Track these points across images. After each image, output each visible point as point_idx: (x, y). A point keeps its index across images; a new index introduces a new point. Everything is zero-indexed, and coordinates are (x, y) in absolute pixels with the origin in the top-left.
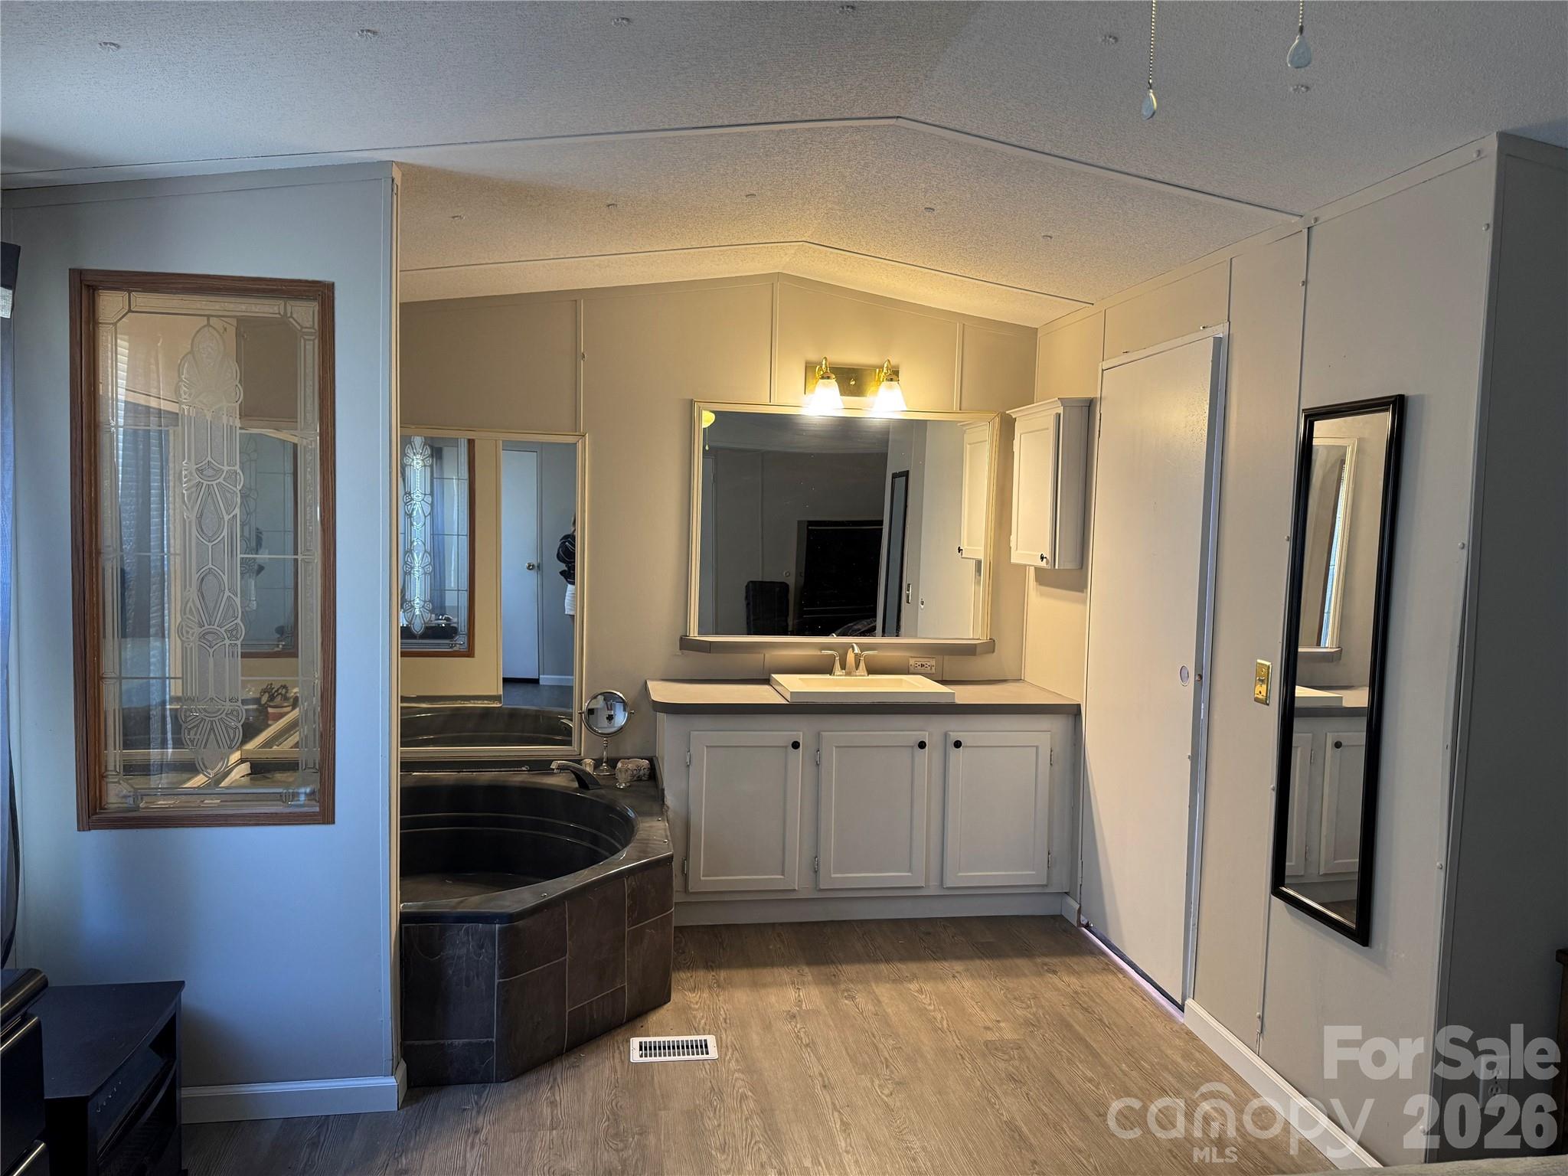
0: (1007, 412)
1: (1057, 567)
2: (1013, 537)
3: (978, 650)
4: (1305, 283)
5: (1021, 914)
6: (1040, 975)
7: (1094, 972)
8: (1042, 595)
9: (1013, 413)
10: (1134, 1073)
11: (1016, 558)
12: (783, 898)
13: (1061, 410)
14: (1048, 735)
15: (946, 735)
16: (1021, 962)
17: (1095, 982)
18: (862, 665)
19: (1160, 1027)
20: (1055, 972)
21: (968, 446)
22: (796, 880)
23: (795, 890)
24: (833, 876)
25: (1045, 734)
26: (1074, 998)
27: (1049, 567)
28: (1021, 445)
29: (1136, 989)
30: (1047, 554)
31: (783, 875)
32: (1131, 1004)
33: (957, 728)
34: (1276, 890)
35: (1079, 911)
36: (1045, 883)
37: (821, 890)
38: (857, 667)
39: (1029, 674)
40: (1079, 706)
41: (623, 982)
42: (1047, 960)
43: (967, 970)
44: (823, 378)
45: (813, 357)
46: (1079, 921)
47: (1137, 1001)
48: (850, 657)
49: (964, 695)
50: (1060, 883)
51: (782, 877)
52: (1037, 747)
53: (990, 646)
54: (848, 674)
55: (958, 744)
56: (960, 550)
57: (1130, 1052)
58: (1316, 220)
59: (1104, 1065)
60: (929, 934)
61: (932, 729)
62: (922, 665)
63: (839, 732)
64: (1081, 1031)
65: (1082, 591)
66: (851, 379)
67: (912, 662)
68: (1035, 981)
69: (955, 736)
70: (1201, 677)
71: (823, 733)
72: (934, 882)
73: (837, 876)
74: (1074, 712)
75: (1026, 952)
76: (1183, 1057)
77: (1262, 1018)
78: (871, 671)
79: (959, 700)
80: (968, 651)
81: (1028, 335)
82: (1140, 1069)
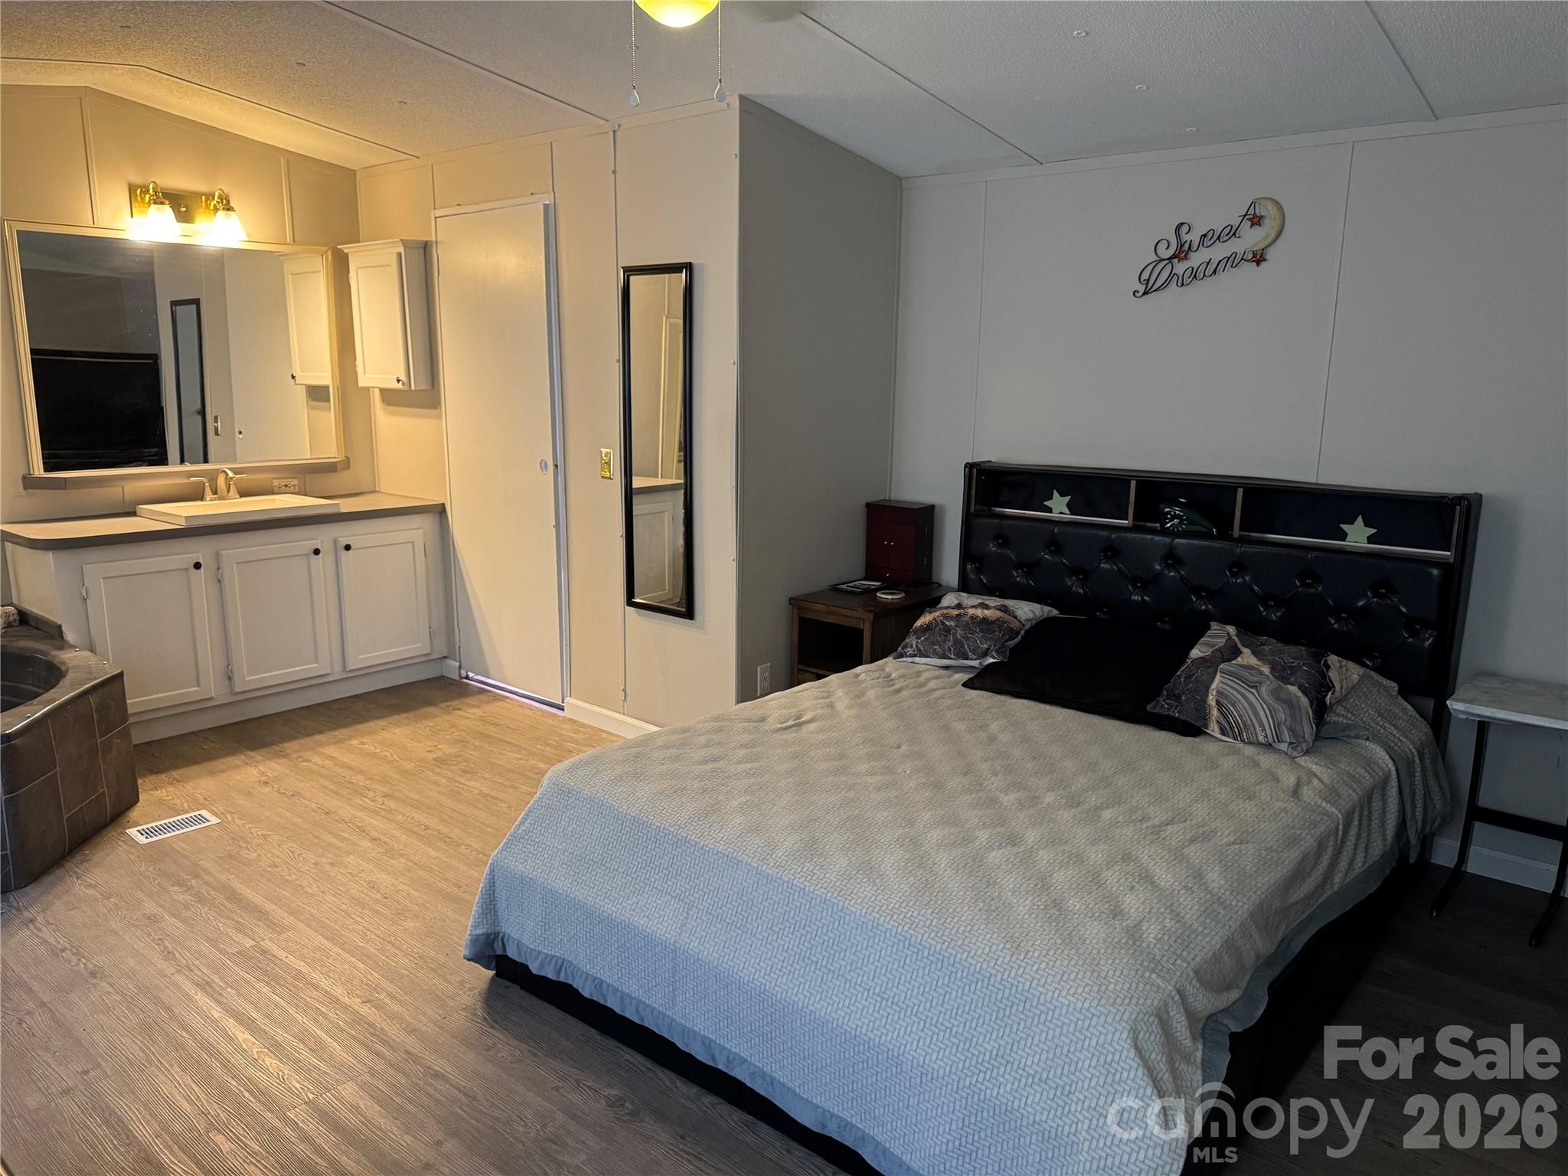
0: (339, 247)
1: (413, 388)
2: (359, 363)
3: (339, 468)
4: (614, 172)
5: (410, 681)
6: (449, 713)
7: (488, 702)
8: (390, 413)
9: (346, 248)
10: (547, 749)
11: (363, 381)
12: (202, 707)
13: (402, 250)
14: (420, 532)
15: (335, 541)
16: (429, 709)
17: (493, 708)
18: (233, 488)
19: (551, 722)
20: (460, 709)
21: (290, 276)
22: (212, 688)
23: (212, 698)
24: (248, 679)
25: (418, 530)
26: (483, 720)
27: (405, 388)
28: (359, 280)
29: (522, 706)
30: (403, 378)
31: (199, 686)
32: (525, 715)
33: (344, 533)
34: (630, 602)
35: (460, 667)
36: (429, 652)
37: (237, 694)
38: (228, 491)
39: (384, 485)
40: (443, 505)
41: (102, 788)
42: (449, 703)
43: (391, 723)
44: (155, 203)
45: (137, 179)
46: (460, 675)
47: (528, 712)
48: (221, 481)
49: (347, 506)
50: (441, 649)
51: (198, 688)
52: (413, 542)
53: (347, 464)
54: (222, 498)
55: (348, 548)
56: (293, 377)
57: (539, 739)
58: (619, 126)
59: (525, 750)
60: (342, 709)
61: (323, 536)
62: (286, 486)
63: (234, 549)
64: (499, 736)
65: (436, 408)
66: (182, 204)
67: (276, 483)
68: (448, 717)
69: (345, 541)
70: (556, 466)
71: (224, 552)
72: (338, 668)
73: (250, 679)
74: (440, 511)
75: (429, 703)
76: (574, 733)
77: (624, 690)
78: (242, 495)
79: (344, 509)
80: (330, 468)
81: (348, 175)
82: (549, 745)
